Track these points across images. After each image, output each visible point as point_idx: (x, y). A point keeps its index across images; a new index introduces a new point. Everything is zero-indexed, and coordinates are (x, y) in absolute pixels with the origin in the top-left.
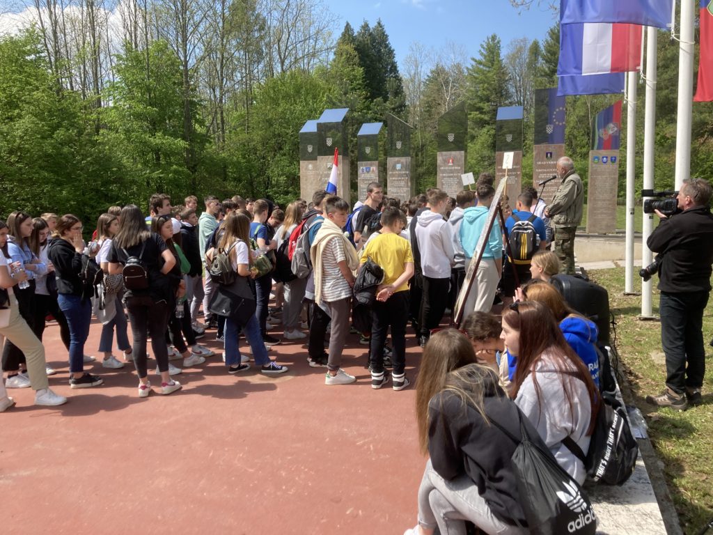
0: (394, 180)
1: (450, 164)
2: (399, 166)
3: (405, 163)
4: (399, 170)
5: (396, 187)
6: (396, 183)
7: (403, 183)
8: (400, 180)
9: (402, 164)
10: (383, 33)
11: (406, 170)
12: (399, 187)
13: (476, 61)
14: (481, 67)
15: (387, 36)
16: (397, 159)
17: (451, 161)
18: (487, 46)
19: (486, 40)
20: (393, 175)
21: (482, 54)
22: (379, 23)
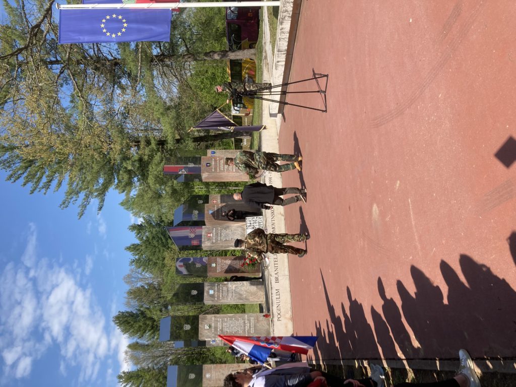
0: (222, 296)
1: (211, 235)
2: (211, 292)
3: (209, 287)
4: (214, 291)
5: (228, 294)
6: (225, 293)
7: (225, 288)
9: (209, 289)
11: (215, 286)
12: (228, 291)
16: (205, 294)
17: (209, 235)
20: (218, 297)
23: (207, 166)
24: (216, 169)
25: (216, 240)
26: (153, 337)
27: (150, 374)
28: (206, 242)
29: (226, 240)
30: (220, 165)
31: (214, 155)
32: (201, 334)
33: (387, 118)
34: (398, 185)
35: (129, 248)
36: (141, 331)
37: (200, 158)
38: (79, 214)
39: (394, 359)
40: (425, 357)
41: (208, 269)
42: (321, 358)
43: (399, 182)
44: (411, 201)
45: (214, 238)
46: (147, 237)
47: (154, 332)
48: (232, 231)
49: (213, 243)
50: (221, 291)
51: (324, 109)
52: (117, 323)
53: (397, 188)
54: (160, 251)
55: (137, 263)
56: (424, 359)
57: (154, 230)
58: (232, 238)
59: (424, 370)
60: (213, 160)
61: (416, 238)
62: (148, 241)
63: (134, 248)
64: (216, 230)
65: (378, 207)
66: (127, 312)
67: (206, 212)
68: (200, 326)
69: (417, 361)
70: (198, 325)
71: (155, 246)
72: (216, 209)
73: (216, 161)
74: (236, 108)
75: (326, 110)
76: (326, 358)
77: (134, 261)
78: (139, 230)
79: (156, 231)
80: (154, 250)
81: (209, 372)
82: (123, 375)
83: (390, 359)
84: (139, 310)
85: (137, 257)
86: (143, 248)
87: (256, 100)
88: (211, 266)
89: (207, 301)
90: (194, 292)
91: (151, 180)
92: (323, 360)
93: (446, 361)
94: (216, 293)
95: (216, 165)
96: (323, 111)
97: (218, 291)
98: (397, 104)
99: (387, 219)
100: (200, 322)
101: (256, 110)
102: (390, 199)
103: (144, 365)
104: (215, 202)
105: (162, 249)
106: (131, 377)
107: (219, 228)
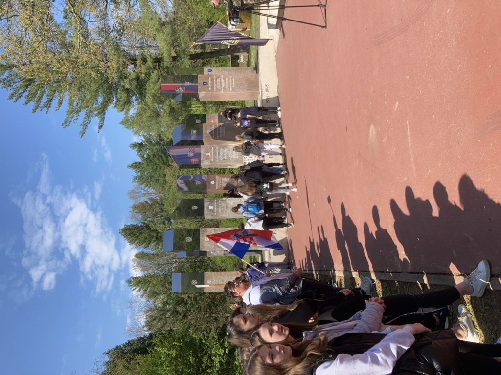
0: (221, 211)
1: (210, 154)
2: (211, 207)
3: (209, 203)
4: (214, 207)
5: (226, 209)
6: (224, 209)
7: (224, 204)
8: (221, 206)
9: (209, 205)
10: (115, 350)
11: (214, 202)
12: (226, 206)
13: (144, 294)
14: (148, 290)
15: (117, 347)
16: (205, 209)
17: (207, 154)
18: (134, 286)
19: (130, 287)
20: (218, 212)
21: (139, 290)
22: (107, 353)
23: (204, 85)
24: (212, 88)
25: (215, 159)
26: (158, 247)
27: (156, 279)
28: (205, 161)
29: (224, 159)
30: (216, 84)
31: (211, 73)
32: (202, 245)
33: (390, 35)
34: (396, 106)
35: (131, 166)
36: (147, 242)
37: (197, 76)
38: (80, 132)
39: (383, 272)
40: (412, 271)
41: (208, 187)
42: (314, 269)
43: (398, 103)
44: (409, 123)
45: (212, 157)
46: (148, 155)
47: (158, 243)
48: (229, 150)
49: (211, 162)
50: (220, 206)
51: (324, 25)
52: (123, 235)
53: (396, 109)
54: (161, 168)
55: (139, 179)
56: (411, 273)
57: (154, 148)
58: (230, 158)
59: (411, 283)
60: (210, 78)
61: (412, 159)
62: (149, 158)
63: (136, 166)
64: (214, 150)
65: (376, 128)
66: (133, 225)
67: (204, 132)
68: (201, 238)
69: (405, 274)
70: (199, 237)
71: (156, 164)
72: (213, 128)
73: (212, 79)
74: (232, 23)
75: (326, 26)
76: (318, 269)
77: (137, 178)
78: (139, 148)
79: (156, 149)
80: (155, 168)
81: (209, 279)
82: (132, 280)
83: (379, 272)
84: (144, 223)
85: (139, 174)
86: (144, 165)
87: (253, 15)
88: (210, 183)
89: (207, 216)
90: (195, 208)
91: (149, 99)
92: (315, 270)
93: (432, 275)
94: (215, 209)
95: (212, 83)
96: (323, 27)
97: (218, 206)
98: (401, 20)
99: (384, 140)
100: (201, 234)
101: (254, 25)
102: (388, 121)
103: (151, 271)
104: (212, 121)
105: (163, 166)
106: (140, 282)
107: (217, 148)
